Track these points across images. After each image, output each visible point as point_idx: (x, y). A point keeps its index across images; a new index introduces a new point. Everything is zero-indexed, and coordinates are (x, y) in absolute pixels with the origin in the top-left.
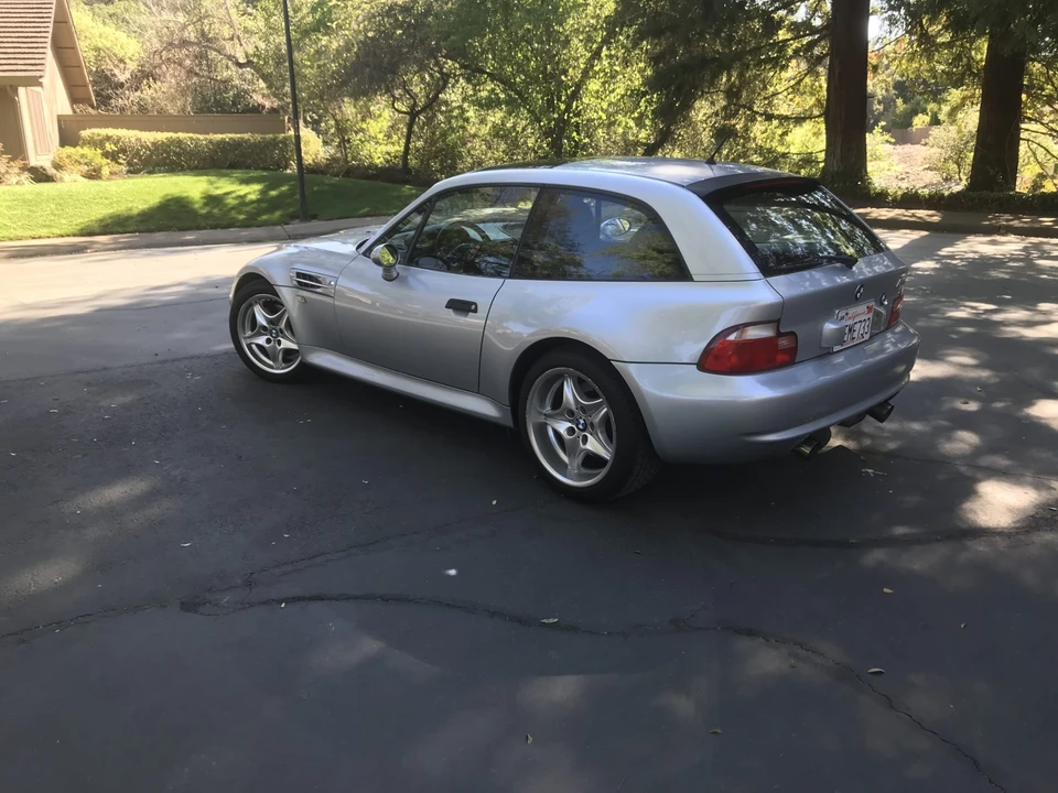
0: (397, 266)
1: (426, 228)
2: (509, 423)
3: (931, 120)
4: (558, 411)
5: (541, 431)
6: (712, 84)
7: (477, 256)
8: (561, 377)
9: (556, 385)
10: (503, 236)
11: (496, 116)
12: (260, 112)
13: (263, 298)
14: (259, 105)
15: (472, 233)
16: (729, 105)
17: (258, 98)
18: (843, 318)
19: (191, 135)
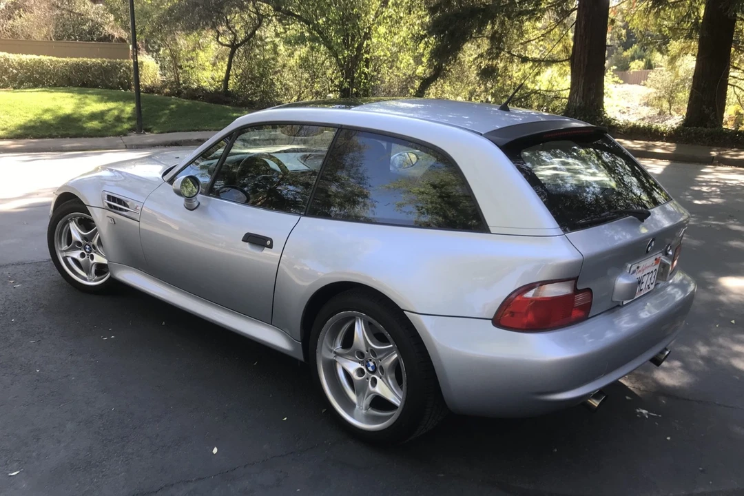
0: (199, 196)
1: (229, 158)
2: (300, 357)
3: (646, 64)
4: (348, 351)
5: (331, 367)
6: (479, 32)
7: (279, 184)
8: (353, 319)
9: (347, 326)
10: (302, 167)
11: (302, 51)
12: (110, 41)
13: (78, 216)
14: (110, 35)
15: (273, 165)
16: (491, 49)
17: (108, 30)
18: (634, 272)
19: (50, 57)
